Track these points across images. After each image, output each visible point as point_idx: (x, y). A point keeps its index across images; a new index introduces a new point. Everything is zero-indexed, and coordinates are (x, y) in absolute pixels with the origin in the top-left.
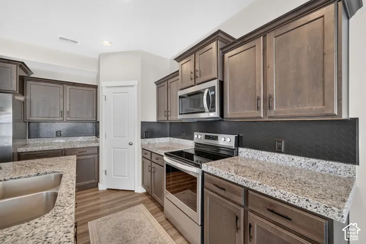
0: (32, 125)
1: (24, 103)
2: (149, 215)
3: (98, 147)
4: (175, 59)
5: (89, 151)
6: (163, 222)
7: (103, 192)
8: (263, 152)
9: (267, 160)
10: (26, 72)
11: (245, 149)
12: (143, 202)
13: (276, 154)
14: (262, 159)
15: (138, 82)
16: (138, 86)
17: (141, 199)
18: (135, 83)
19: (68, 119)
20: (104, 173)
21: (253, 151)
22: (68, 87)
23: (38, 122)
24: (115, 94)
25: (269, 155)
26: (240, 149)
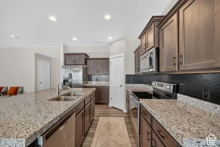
0: (89, 76)
1: (86, 68)
2: (124, 123)
3: (109, 86)
4: (138, 38)
5: (105, 88)
6: (129, 128)
7: (110, 107)
8: (193, 98)
9: (196, 105)
10: (88, 57)
11: (181, 95)
12: (124, 117)
13: (202, 101)
14: (192, 104)
15: (125, 54)
16: (124, 55)
17: (124, 115)
18: (123, 54)
19: (99, 74)
20: (111, 99)
21: (186, 97)
22: (99, 60)
23: (91, 75)
24: (115, 61)
25: (197, 101)
26: (178, 95)
